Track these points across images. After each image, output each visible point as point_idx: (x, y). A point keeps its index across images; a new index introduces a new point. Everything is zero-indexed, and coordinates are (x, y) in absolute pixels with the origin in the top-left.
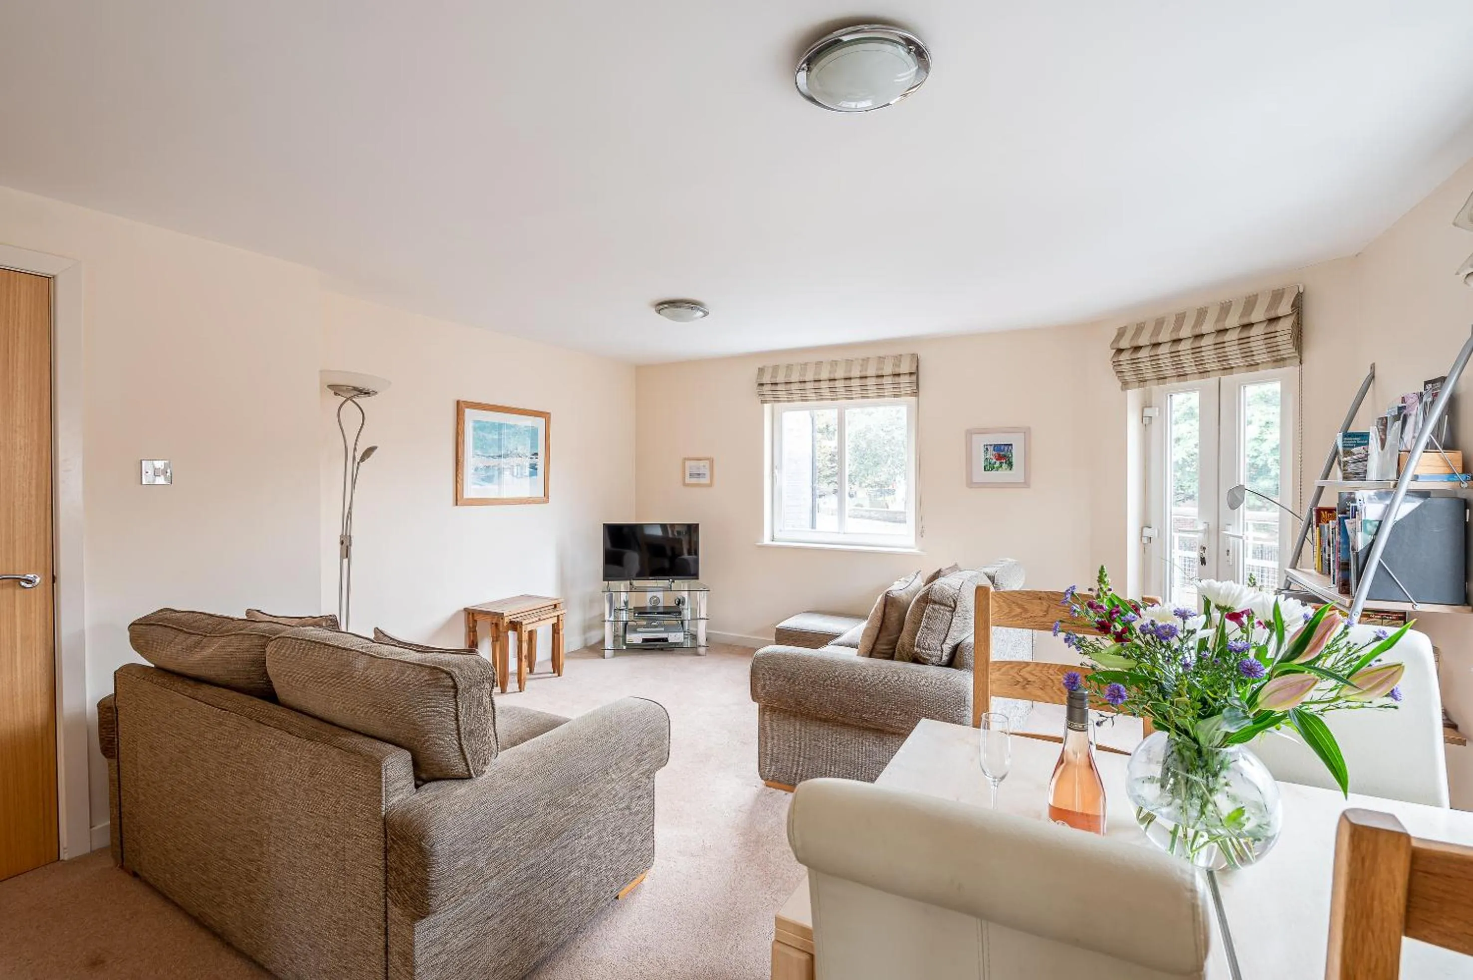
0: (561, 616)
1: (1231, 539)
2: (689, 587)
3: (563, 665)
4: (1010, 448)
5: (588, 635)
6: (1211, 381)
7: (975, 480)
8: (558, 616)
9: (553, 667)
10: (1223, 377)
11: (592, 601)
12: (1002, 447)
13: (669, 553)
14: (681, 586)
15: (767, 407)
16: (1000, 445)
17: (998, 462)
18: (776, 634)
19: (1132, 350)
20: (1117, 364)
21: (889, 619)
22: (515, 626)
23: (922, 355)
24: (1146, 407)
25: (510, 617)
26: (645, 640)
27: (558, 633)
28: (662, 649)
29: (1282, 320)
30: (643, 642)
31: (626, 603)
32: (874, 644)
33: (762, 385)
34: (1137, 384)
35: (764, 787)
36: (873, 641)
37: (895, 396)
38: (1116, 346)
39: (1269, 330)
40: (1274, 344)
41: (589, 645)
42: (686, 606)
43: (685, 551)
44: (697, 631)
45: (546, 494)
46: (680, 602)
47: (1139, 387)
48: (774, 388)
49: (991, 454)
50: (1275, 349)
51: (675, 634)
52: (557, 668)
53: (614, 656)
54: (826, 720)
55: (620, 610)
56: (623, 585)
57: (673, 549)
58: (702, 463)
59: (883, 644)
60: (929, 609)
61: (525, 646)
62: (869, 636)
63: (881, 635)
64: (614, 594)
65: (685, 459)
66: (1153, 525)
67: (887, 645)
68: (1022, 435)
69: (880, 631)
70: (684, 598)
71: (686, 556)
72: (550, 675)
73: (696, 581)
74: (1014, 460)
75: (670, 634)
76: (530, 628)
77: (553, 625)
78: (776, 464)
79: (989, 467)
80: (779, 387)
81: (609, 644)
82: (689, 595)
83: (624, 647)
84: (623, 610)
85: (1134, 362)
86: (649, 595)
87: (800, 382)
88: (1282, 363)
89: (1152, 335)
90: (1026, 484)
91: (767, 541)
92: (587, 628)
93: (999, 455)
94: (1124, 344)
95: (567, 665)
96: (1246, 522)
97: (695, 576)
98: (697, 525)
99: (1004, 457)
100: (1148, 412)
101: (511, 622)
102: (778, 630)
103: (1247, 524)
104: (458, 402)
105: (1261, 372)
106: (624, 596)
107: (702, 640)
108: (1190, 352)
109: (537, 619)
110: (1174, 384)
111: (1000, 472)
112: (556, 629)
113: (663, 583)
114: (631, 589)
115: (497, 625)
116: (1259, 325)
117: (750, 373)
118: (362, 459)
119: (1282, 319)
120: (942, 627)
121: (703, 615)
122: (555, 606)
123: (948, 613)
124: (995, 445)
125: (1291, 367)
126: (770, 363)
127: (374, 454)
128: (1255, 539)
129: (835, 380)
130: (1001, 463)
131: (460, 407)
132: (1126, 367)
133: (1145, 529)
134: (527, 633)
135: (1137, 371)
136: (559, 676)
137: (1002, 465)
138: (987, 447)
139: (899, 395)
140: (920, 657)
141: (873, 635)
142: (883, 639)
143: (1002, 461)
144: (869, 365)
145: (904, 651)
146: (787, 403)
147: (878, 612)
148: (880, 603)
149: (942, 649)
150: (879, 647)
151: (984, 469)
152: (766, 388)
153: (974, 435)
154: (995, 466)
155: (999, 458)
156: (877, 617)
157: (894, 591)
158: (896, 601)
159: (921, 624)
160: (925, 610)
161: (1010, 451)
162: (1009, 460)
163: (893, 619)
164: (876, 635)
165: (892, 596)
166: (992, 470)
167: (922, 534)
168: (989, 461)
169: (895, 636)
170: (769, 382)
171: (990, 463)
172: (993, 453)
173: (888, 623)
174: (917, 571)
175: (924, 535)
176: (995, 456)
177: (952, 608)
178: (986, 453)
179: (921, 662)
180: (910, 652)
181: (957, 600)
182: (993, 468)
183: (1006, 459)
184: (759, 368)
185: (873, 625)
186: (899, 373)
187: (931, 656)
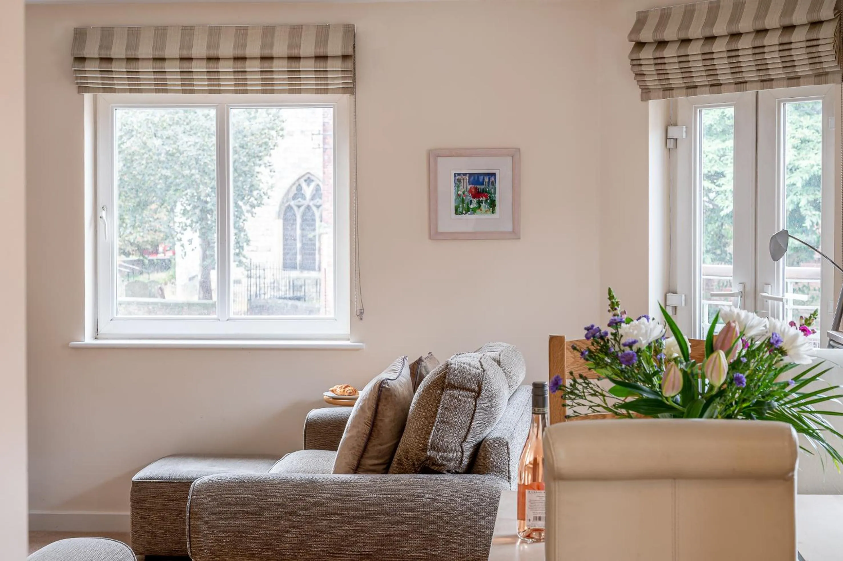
1: (770, 301)
4: (493, 179)
6: (749, 95)
7: (441, 229)
10: (760, 91)
12: (481, 178)
15: (88, 97)
16: (479, 175)
17: (475, 201)
19: (655, 45)
20: (636, 63)
21: (382, 420)
23: (360, 27)
24: (669, 125)
29: (824, 25)
32: (362, 457)
33: (81, 59)
34: (661, 93)
36: (358, 454)
37: (318, 91)
38: (634, 38)
39: (810, 37)
40: (816, 55)
47: (664, 97)
48: (104, 66)
49: (466, 186)
50: (817, 60)
59: (371, 458)
60: (446, 396)
62: (353, 448)
63: (370, 445)
66: (678, 290)
67: (377, 458)
68: (510, 160)
69: (370, 436)
74: (497, 198)
79: (462, 207)
80: (114, 67)
85: (659, 61)
87: (155, 59)
88: (823, 78)
89: (679, 29)
90: (513, 234)
91: (88, 339)
93: (476, 188)
94: (646, 36)
96: (786, 280)
99: (484, 193)
100: (673, 132)
102: (135, 483)
103: (787, 283)
105: (803, 88)
108: (725, 55)
110: (705, 96)
111: (477, 216)
116: (801, 28)
119: (824, 23)
120: (463, 419)
123: (470, 400)
124: (471, 175)
125: (832, 84)
126: (94, 22)
128: (795, 302)
129: (217, 59)
130: (479, 203)
132: (648, 69)
133: (670, 296)
135: (662, 75)
137: (480, 206)
138: (458, 178)
139: (326, 91)
140: (433, 464)
141: (359, 446)
142: (373, 451)
143: (481, 199)
144: (276, 34)
145: (407, 459)
146: (128, 95)
147: (367, 411)
148: (369, 399)
149: (462, 449)
150: (368, 462)
151: (454, 211)
152: (89, 66)
153: (440, 160)
154: (471, 206)
155: (477, 194)
156: (365, 419)
157: (388, 381)
158: (391, 394)
159: (435, 417)
160: (441, 398)
161: (494, 184)
162: (490, 197)
163: (387, 420)
164: (363, 446)
165: (387, 386)
166: (466, 213)
167: (361, 315)
168: (463, 199)
169: (389, 445)
170: (97, 56)
171: (463, 201)
172: (469, 187)
173: (381, 427)
174: (403, 357)
175: (364, 316)
176: (470, 191)
177: (475, 392)
178: (458, 187)
179: (433, 470)
180: (418, 460)
181: (482, 382)
182: (468, 210)
183: (486, 196)
184: (76, 29)
185: (358, 432)
186: (325, 54)
187: (448, 460)
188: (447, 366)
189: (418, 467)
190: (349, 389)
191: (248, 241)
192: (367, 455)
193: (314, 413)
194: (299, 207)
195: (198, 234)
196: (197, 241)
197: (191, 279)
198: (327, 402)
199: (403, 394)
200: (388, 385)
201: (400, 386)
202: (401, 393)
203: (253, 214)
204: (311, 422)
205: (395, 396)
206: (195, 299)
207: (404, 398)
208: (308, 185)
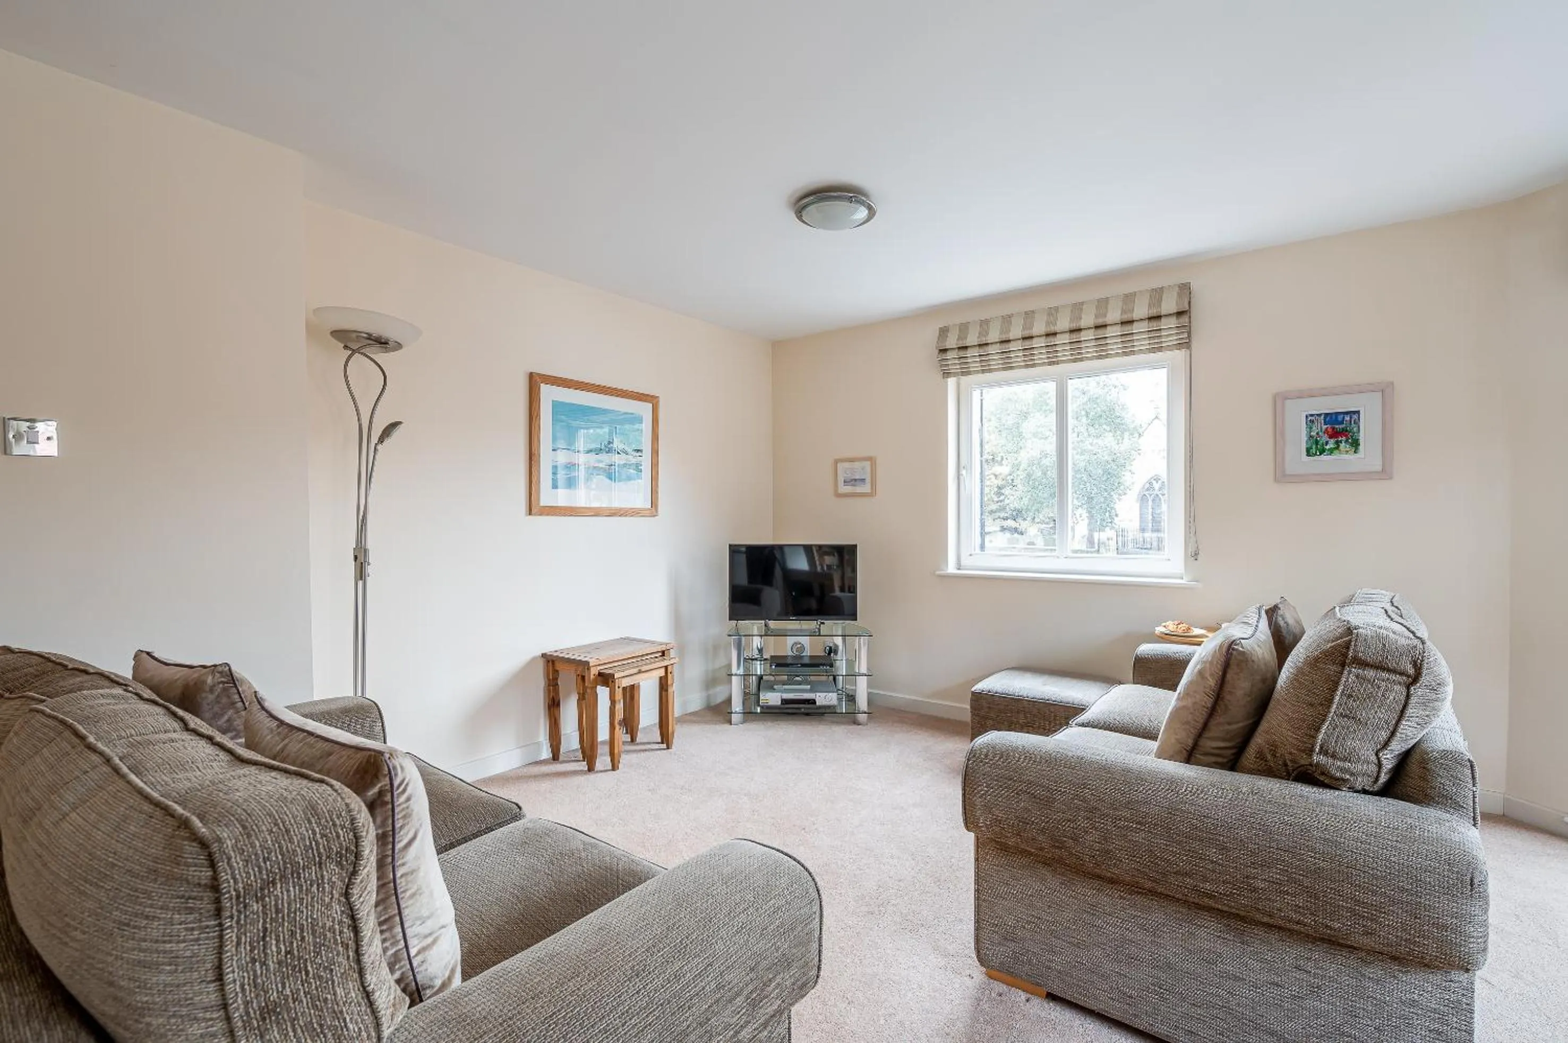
0: (669, 668)
2: (844, 629)
3: (673, 733)
4: (1355, 417)
5: (711, 692)
7: (1289, 471)
8: (666, 667)
9: (662, 734)
11: (716, 648)
12: (1340, 418)
13: (817, 592)
14: (833, 627)
15: (951, 382)
16: (1337, 414)
17: (1332, 441)
18: (972, 700)
21: (1231, 692)
22: (606, 679)
25: (599, 668)
26: (785, 702)
27: (667, 690)
28: (807, 714)
30: (782, 703)
31: (760, 651)
32: (1200, 735)
33: (944, 351)
35: (985, 979)
36: (1194, 732)
37: (1153, 351)
41: (713, 704)
42: (839, 657)
43: (837, 589)
44: (855, 690)
45: (654, 503)
46: (832, 650)
48: (962, 354)
49: (1320, 427)
51: (825, 694)
52: (666, 738)
53: (744, 721)
54: (1112, 881)
55: (752, 660)
56: (754, 626)
57: (822, 587)
58: (857, 465)
59: (1215, 741)
61: (620, 706)
62: (1187, 723)
63: (1213, 722)
64: (743, 638)
65: (836, 462)
67: (1224, 740)
68: (1379, 395)
69: (1212, 712)
70: (836, 646)
71: (837, 593)
72: (657, 746)
73: (853, 622)
74: (1361, 436)
75: (818, 694)
76: (626, 683)
77: (661, 678)
78: (963, 463)
79: (1315, 448)
80: (969, 353)
81: (737, 705)
82: (844, 641)
83: (759, 710)
84: (756, 659)
86: (790, 640)
87: (1002, 342)
90: (1385, 473)
91: (951, 569)
92: (711, 682)
93: (1333, 429)
95: (680, 733)
97: (853, 616)
98: (854, 548)
99: (1344, 432)
101: (600, 674)
102: (973, 693)
104: (531, 375)
106: (757, 642)
107: (862, 702)
109: (635, 670)
111: (1335, 457)
112: (664, 685)
113: (809, 625)
114: (766, 632)
115: (583, 678)
117: (929, 335)
118: (381, 440)
121: (864, 670)
122: (663, 653)
123: (1397, 688)
124: (1326, 415)
126: (955, 320)
127: (397, 434)
129: (1055, 333)
130: (1338, 443)
131: (534, 382)
134: (621, 689)
136: (668, 748)
137: (1338, 446)
138: (1311, 420)
139: (1160, 349)
140: (1323, 774)
141: (1195, 720)
142: (1216, 730)
143: (1340, 439)
144: (1110, 307)
145: (1274, 756)
146: (980, 375)
147: (1209, 678)
148: (1211, 663)
149: (1378, 759)
150: (1209, 744)
151: (1305, 453)
152: (950, 355)
153: (1288, 402)
154: (1328, 447)
155: (1334, 434)
156: (1205, 687)
157: (1242, 641)
158: (1247, 658)
159: (1329, 707)
160: (1339, 679)
161: (1357, 423)
162: (1352, 437)
163: (1239, 693)
164: (1202, 721)
165: (1241, 649)
166: (1320, 454)
167: (1196, 555)
168: (1316, 440)
169: (1241, 725)
170: (955, 346)
171: (1317, 442)
172: (1324, 427)
173: (1229, 701)
174: (1258, 606)
175: (1199, 557)
176: (1326, 431)
177: (1409, 676)
178: (1311, 428)
179: (1322, 782)
180: (1293, 761)
181: (1422, 661)
182: (1322, 452)
183: (1346, 436)
184: (940, 328)
185: (1195, 703)
186: (1159, 314)
187: (1352, 774)
188: (1349, 631)
189: (1293, 770)
190: (1183, 626)
191: (1117, 515)
192: (1207, 735)
193: (1146, 648)
194: (1151, 495)
195: (1085, 511)
196: (1085, 515)
197: (1083, 537)
198: (1159, 637)
199: (1264, 658)
200: (1243, 648)
201: (1258, 646)
202: (1260, 656)
203: (1119, 500)
204: (1142, 659)
205: (1253, 661)
206: (1084, 548)
207: (1265, 664)
208: (1157, 482)
